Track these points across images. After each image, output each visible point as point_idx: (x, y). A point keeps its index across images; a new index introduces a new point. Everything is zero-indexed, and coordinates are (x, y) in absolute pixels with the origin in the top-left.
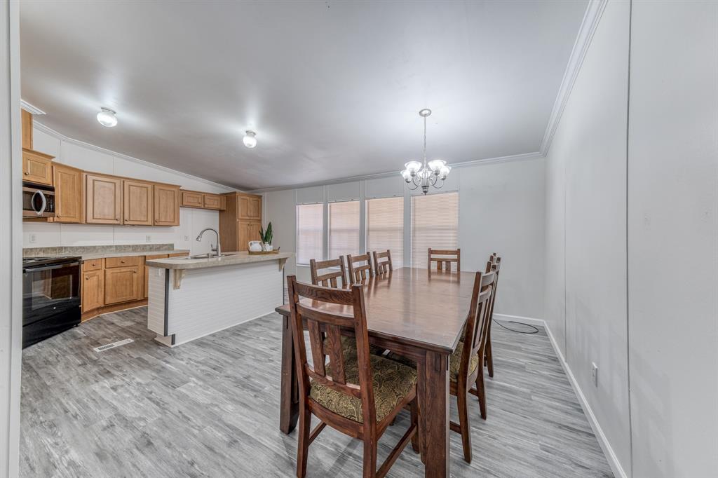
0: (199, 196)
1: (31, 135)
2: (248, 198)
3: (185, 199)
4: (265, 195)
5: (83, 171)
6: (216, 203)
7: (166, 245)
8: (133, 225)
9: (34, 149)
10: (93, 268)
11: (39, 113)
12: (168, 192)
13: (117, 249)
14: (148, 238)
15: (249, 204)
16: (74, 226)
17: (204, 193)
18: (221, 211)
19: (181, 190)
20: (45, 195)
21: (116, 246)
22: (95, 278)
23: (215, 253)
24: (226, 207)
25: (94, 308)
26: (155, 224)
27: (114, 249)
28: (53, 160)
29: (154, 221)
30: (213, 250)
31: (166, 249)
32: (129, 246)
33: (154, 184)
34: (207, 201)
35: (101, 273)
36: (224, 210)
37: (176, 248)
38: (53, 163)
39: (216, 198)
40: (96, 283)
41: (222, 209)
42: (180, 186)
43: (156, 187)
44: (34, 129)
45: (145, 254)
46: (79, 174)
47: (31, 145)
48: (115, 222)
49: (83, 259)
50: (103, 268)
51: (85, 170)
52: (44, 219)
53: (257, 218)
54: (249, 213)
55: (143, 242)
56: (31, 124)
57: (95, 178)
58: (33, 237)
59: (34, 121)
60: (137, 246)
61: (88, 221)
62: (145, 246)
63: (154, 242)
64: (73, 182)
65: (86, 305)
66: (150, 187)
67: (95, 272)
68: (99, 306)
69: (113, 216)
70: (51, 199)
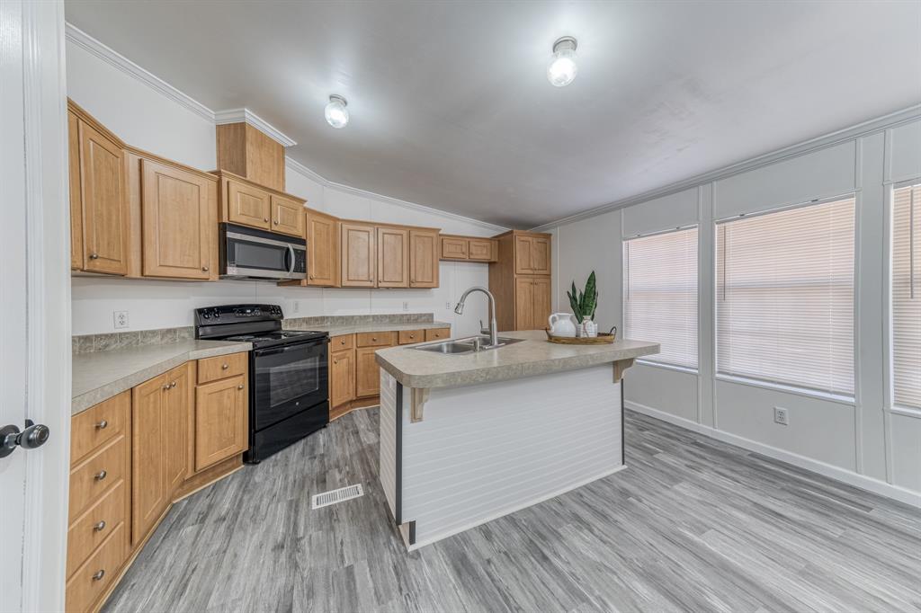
0: (463, 243)
1: (283, 173)
2: (530, 239)
3: (446, 249)
4: (557, 233)
5: (339, 220)
6: (485, 252)
7: (425, 315)
8: (388, 288)
9: (288, 191)
10: (342, 347)
11: (291, 145)
12: (426, 239)
13: (374, 320)
14: (406, 306)
15: (531, 248)
16: (330, 291)
17: (468, 237)
18: (491, 264)
19: (440, 235)
20: (295, 250)
21: (374, 316)
22: (345, 360)
23: (487, 336)
24: (499, 257)
25: (344, 401)
26: (412, 287)
27: (371, 319)
28: (306, 205)
29: (411, 282)
30: (484, 333)
31: (424, 322)
32: (386, 316)
33: (410, 229)
34: (473, 249)
35: (351, 354)
36: (494, 263)
37: (436, 319)
38: (305, 209)
39: (485, 244)
40: (346, 368)
41: (493, 260)
42: (440, 230)
43: (413, 233)
44: (286, 168)
45: (399, 328)
46: (333, 224)
47: (284, 187)
48: (369, 284)
49: (330, 335)
50: (355, 347)
51: (340, 217)
52: (296, 282)
53: (545, 272)
54: (532, 263)
55: (401, 311)
56: (284, 159)
57: (351, 227)
58: (296, 304)
59: (286, 157)
60: (394, 315)
61: (343, 285)
62: (402, 315)
63: (412, 311)
64: (328, 234)
65: (336, 399)
66: (405, 233)
67: (345, 352)
68: (350, 399)
69: (366, 276)
70: (302, 256)
